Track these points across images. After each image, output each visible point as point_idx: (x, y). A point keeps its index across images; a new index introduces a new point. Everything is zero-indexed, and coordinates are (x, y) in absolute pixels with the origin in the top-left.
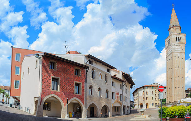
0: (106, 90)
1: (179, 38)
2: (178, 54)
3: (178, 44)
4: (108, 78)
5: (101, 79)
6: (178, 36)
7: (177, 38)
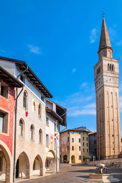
0: (40, 131)
1: (111, 65)
2: (111, 88)
3: (110, 75)
4: (42, 110)
5: (35, 110)
6: (110, 63)
7: (108, 65)
